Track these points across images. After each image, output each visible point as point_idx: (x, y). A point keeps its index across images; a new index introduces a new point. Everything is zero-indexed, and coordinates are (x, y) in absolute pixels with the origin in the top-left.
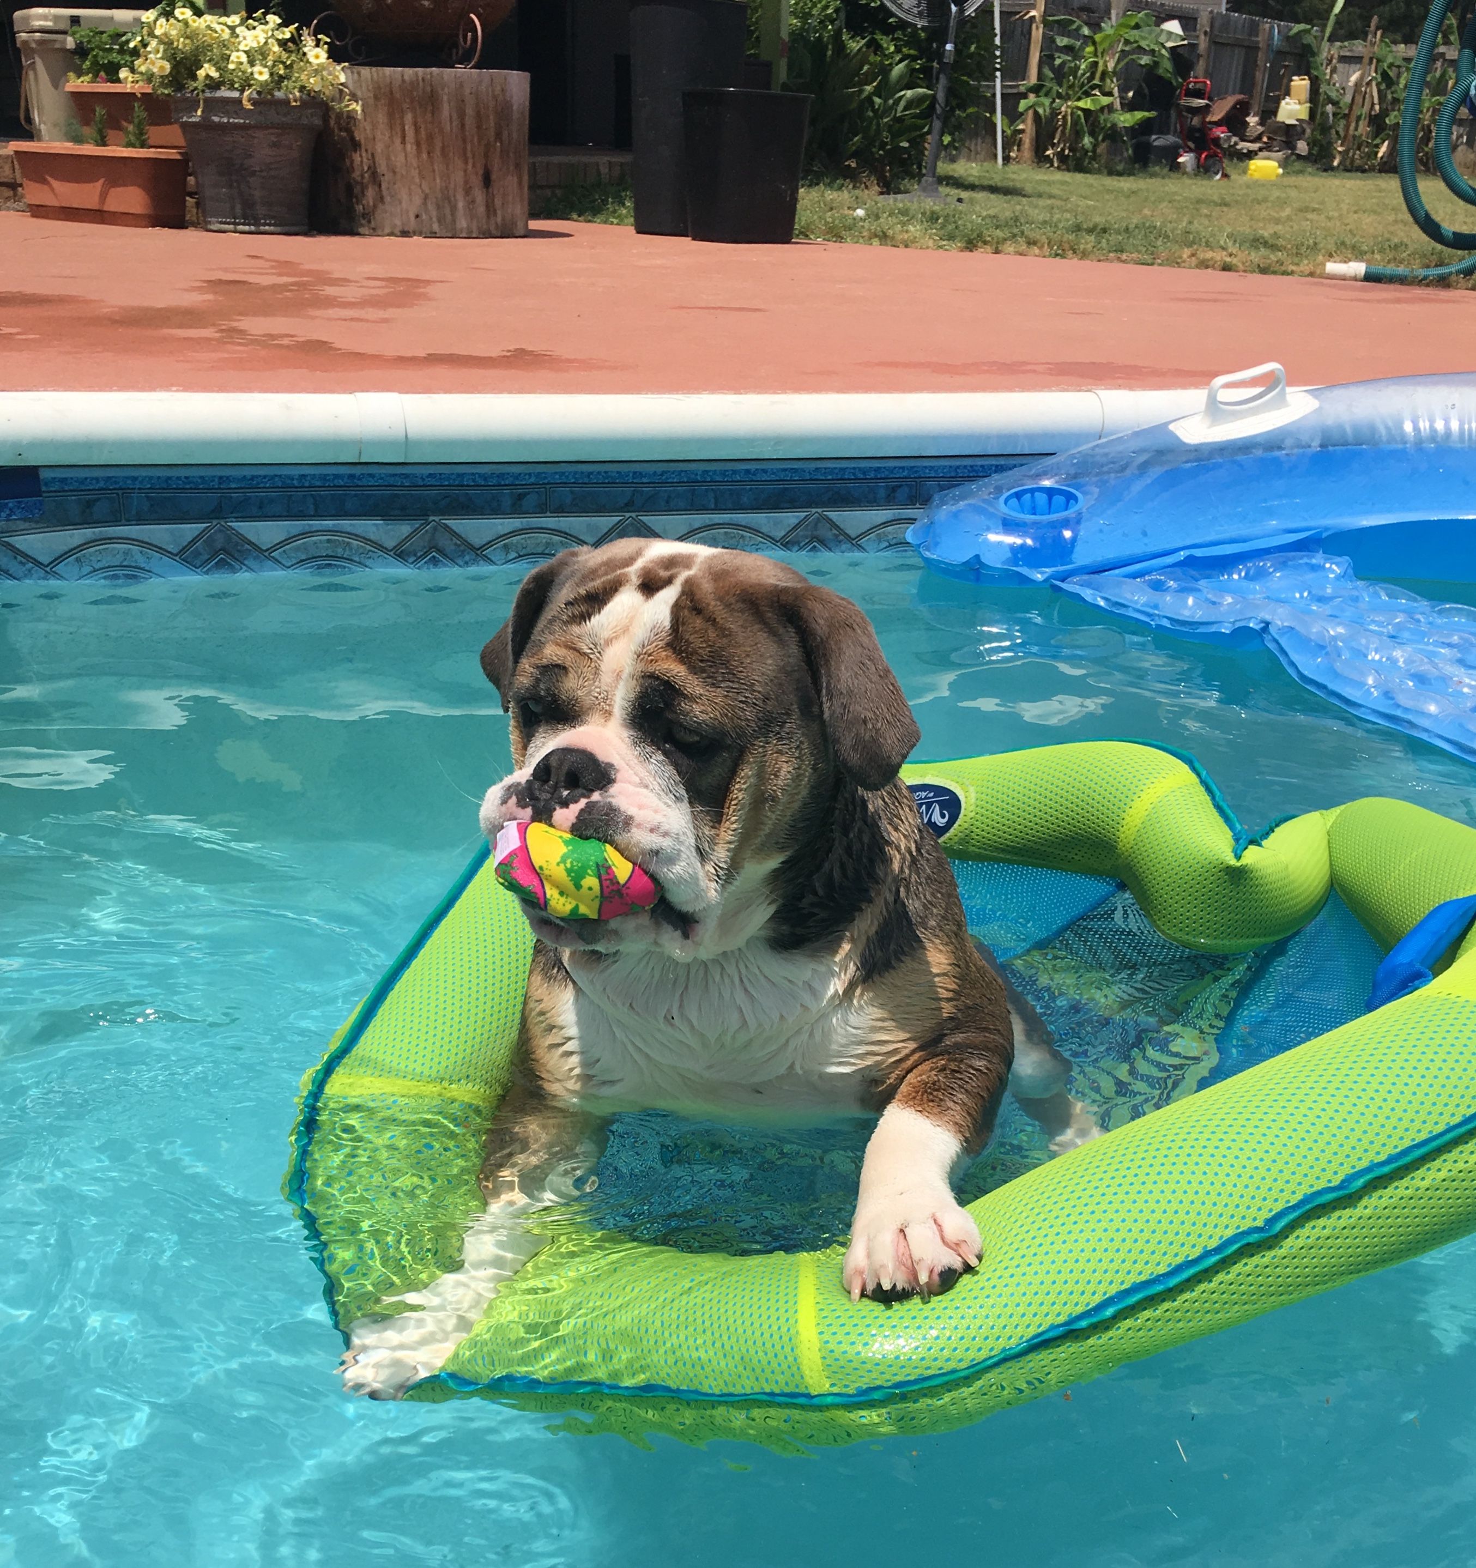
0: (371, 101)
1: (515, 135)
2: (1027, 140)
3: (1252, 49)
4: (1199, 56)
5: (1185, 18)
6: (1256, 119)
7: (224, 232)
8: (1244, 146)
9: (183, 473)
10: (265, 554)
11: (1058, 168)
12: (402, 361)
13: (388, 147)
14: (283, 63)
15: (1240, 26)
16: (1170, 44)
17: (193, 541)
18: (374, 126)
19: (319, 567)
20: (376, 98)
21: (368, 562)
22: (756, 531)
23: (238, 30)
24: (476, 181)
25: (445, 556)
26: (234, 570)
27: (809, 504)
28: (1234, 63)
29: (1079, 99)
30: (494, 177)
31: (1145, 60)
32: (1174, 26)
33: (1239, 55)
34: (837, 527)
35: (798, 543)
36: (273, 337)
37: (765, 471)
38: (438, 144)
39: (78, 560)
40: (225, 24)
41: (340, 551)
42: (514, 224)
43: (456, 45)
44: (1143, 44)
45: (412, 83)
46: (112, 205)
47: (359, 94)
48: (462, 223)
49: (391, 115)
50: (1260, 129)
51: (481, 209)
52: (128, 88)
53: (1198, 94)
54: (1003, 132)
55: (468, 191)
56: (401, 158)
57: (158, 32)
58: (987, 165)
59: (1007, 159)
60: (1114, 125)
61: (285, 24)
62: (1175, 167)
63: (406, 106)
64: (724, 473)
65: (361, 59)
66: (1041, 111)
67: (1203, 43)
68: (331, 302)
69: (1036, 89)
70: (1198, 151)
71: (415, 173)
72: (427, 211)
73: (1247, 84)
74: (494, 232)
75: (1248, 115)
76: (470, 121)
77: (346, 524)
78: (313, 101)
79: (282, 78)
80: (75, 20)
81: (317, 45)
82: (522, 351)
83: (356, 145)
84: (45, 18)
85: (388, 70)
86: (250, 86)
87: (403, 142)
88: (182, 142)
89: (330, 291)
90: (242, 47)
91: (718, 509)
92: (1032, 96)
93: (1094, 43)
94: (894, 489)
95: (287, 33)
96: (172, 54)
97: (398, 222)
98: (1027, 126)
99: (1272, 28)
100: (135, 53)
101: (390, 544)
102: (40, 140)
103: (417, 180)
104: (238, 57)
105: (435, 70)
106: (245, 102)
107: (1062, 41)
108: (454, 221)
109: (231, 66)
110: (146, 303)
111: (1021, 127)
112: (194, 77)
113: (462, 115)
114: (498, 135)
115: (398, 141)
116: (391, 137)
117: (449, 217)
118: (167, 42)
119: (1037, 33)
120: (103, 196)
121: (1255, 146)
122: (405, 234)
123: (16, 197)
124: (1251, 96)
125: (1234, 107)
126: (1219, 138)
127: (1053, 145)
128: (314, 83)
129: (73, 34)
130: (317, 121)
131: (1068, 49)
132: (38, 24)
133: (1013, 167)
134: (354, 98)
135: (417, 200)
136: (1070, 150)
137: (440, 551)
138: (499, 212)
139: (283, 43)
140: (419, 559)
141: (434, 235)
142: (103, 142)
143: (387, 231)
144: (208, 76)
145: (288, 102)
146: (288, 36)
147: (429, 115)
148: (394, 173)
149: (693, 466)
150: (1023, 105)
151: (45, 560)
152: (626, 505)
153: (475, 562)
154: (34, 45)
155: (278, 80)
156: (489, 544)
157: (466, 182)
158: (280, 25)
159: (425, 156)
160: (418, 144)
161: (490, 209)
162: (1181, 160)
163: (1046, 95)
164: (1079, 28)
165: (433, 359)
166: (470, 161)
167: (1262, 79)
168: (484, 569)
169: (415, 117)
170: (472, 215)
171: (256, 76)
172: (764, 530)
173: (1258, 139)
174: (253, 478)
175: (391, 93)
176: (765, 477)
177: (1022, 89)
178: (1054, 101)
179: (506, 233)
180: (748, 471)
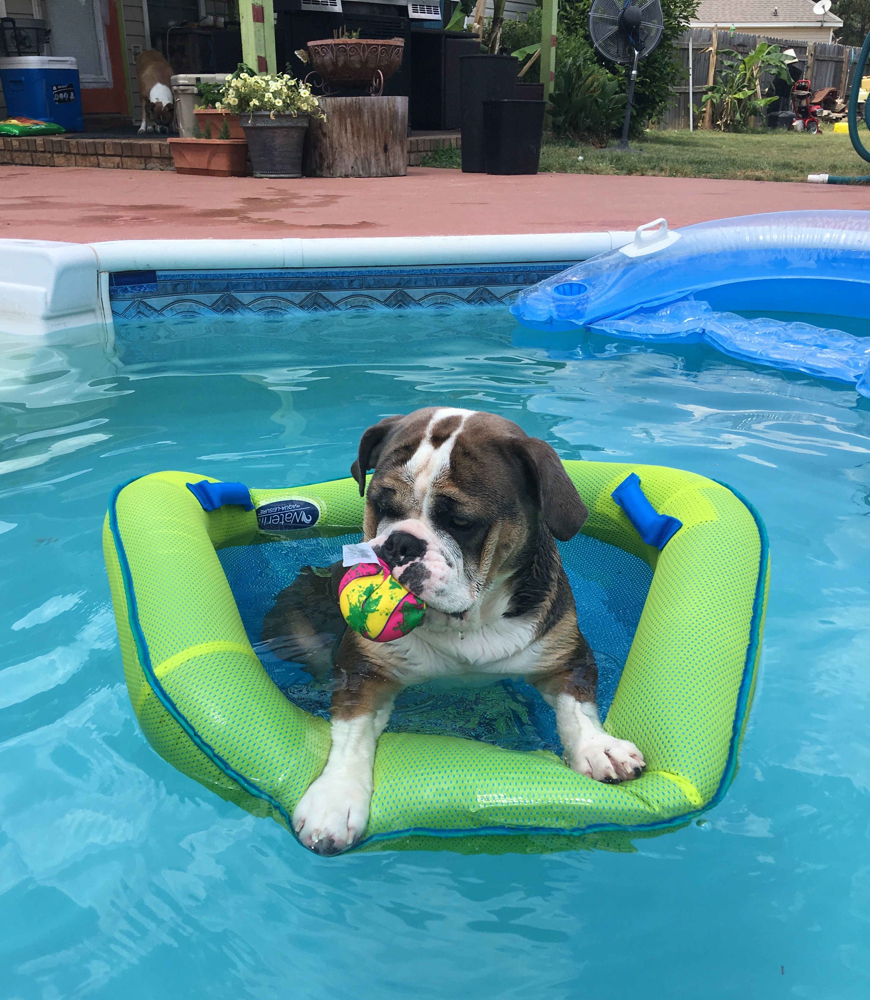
0: (331, 114)
1: (400, 127)
2: (707, 117)
3: (839, 63)
4: (808, 67)
5: (797, 47)
6: (841, 100)
7: (262, 178)
8: (834, 115)
9: (212, 272)
10: (245, 306)
11: (724, 131)
12: (310, 227)
13: (339, 135)
14: (289, 97)
15: (832, 50)
16: (787, 62)
17: (217, 301)
18: (333, 125)
19: (268, 312)
20: (333, 112)
21: (288, 310)
22: (455, 296)
23: (270, 83)
24: (380, 150)
25: (321, 307)
26: (233, 314)
27: (478, 284)
28: (829, 70)
29: (736, 93)
30: (389, 147)
31: (774, 71)
32: (791, 52)
33: (831, 67)
34: (492, 294)
35: (474, 300)
36: (260, 219)
37: (458, 269)
38: (362, 132)
39: (171, 309)
40: (264, 80)
41: (276, 305)
42: (399, 169)
43: (372, 85)
44: (771, 62)
45: (350, 104)
46: (213, 167)
47: (325, 110)
48: (374, 170)
49: (340, 120)
50: (844, 106)
51: (383, 163)
52: (219, 111)
53: (804, 88)
54: (693, 112)
55: (376, 155)
56: (345, 140)
57: (232, 85)
58: (684, 131)
59: (695, 127)
60: (754, 107)
61: (292, 78)
62: (791, 128)
63: (347, 115)
64: (440, 270)
65: (328, 94)
66: (715, 101)
67: (810, 61)
68: (294, 205)
69: (712, 89)
70: (804, 118)
71: (351, 147)
72: (357, 165)
73: (837, 81)
74: (389, 174)
75: (837, 98)
76: (377, 121)
77: (279, 294)
78: (303, 114)
79: (289, 105)
80: (198, 80)
81: (306, 88)
82: (364, 223)
83: (325, 135)
84: (184, 79)
85: (339, 99)
86: (274, 109)
87: (346, 133)
88: (243, 135)
89: (295, 201)
90: (271, 91)
91: (437, 286)
92: (710, 93)
93: (744, 63)
94: (517, 277)
95: (293, 82)
96: (239, 95)
97: (343, 171)
98: (707, 109)
99: (850, 51)
100: (223, 95)
101: (297, 302)
102: (182, 137)
103: (352, 150)
104: (268, 95)
105: (361, 98)
106: (271, 116)
107: (727, 63)
108: (370, 169)
109: (266, 100)
110: (212, 208)
111: (704, 109)
112: (249, 105)
113: (374, 118)
114: (391, 128)
115: (343, 132)
116: (340, 130)
117: (367, 167)
118: (237, 89)
119: (713, 60)
120: (209, 162)
121: (840, 115)
122: (347, 176)
123: (171, 165)
124: (839, 88)
125: (828, 94)
126: (815, 112)
127: (721, 119)
128: (305, 107)
129: (196, 87)
130: (306, 124)
131: (731, 67)
132: (181, 82)
133: (699, 132)
134: (323, 112)
135: (352, 160)
136: (731, 121)
137: (318, 305)
138: (392, 165)
139: (289, 88)
140: (309, 308)
141: (360, 176)
142: (209, 137)
143: (338, 175)
144: (254, 105)
145: (292, 115)
146: (293, 84)
147: (358, 119)
148: (342, 147)
149: (426, 267)
150: (704, 98)
151: (158, 308)
152: (397, 284)
153: (333, 309)
154: (180, 92)
155: (286, 105)
156: (339, 302)
157: (375, 151)
158: (289, 79)
159: (356, 139)
160: (353, 134)
161: (387, 163)
162: (794, 124)
163: (717, 92)
164: (736, 55)
165: (323, 226)
166: (378, 140)
167: (845, 79)
168: (337, 312)
169: (351, 121)
170: (378, 166)
171: (277, 104)
172: (459, 295)
173: (843, 111)
174: (241, 274)
175: (340, 109)
176: (458, 272)
177: (704, 90)
178: (722, 95)
179: (395, 174)
180: (450, 269)
